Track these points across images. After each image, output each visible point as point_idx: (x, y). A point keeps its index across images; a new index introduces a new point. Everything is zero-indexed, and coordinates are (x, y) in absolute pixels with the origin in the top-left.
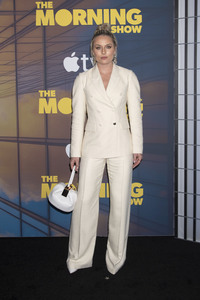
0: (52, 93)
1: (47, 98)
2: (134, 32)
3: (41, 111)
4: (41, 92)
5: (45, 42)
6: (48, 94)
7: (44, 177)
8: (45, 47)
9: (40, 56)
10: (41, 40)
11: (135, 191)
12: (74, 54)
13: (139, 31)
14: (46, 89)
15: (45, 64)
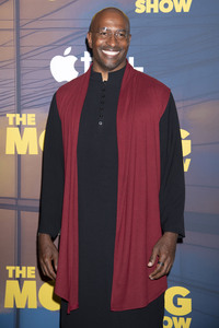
0: (29, 118)
1: (20, 127)
2: (178, 10)
3: (10, 151)
4: (10, 116)
5: (18, 28)
6: (23, 119)
7: (10, 269)
8: (18, 38)
9: (10, 53)
10: (11, 25)
11: (175, 303)
12: (68, 50)
13: (187, 10)
14: (19, 111)
15: (19, 67)
